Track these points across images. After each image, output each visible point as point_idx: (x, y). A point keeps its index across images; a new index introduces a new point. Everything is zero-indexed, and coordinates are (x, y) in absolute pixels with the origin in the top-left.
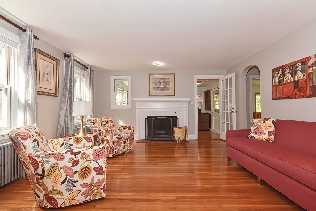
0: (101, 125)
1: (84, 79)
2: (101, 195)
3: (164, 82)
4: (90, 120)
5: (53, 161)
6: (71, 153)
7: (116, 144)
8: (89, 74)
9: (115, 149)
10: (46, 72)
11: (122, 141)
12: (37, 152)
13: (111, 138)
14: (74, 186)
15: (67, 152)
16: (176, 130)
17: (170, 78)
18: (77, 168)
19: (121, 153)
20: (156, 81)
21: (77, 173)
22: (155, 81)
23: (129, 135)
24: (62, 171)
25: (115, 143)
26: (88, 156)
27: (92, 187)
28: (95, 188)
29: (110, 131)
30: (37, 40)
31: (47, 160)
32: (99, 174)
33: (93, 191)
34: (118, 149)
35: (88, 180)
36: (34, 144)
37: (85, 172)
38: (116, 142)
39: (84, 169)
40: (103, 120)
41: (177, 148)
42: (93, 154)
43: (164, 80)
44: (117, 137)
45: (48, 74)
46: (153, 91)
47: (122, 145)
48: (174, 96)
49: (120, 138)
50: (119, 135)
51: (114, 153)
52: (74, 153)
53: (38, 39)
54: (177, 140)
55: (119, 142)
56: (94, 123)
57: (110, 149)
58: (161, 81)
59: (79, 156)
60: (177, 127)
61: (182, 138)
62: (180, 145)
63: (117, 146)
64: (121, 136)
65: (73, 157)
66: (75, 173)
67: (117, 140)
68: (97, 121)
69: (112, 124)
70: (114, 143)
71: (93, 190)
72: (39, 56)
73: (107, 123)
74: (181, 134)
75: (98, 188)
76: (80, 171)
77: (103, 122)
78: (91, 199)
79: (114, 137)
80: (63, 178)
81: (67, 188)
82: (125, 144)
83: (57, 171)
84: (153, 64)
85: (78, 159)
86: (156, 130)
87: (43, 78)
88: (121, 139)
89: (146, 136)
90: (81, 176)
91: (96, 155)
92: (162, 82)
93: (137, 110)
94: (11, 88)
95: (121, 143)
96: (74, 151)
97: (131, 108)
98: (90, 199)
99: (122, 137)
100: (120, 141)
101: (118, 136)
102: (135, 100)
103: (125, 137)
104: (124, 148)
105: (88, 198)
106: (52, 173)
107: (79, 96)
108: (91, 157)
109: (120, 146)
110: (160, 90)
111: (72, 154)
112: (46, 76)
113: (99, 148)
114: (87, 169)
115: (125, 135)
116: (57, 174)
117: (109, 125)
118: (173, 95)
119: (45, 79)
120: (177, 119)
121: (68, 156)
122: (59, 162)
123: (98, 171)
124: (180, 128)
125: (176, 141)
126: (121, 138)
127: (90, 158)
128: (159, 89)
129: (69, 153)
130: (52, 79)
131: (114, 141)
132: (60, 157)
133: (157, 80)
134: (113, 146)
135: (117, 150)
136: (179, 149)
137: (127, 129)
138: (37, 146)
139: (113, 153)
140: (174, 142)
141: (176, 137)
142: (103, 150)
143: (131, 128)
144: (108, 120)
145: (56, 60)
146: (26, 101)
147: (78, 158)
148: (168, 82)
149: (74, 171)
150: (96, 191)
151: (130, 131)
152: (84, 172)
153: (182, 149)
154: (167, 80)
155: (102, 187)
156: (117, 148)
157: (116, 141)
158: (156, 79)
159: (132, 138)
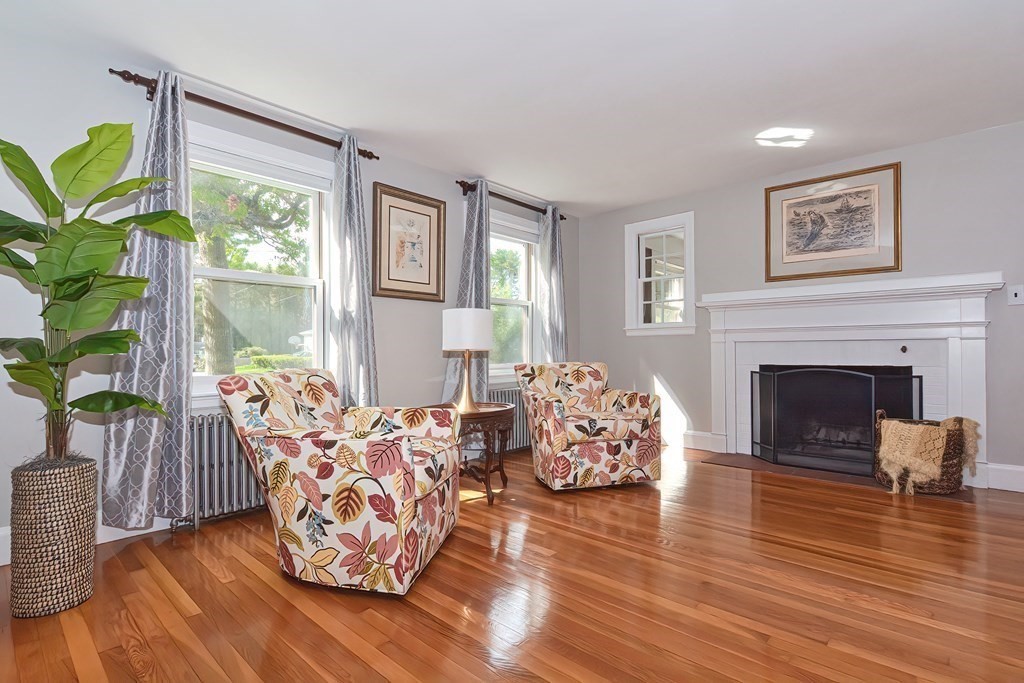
0: (556, 386)
1: (538, 247)
2: (388, 582)
3: (839, 211)
4: (523, 367)
5: (277, 454)
6: (313, 442)
7: (576, 448)
8: (550, 228)
9: (573, 466)
10: (408, 239)
11: (604, 445)
12: (256, 425)
13: (558, 426)
14: (324, 534)
15: (306, 436)
16: (891, 429)
17: (876, 187)
18: (328, 486)
19: (598, 483)
20: (797, 215)
21: (330, 499)
22: (793, 216)
23: (637, 427)
24: (297, 483)
25: (574, 444)
26: (354, 458)
27: (366, 551)
28: (374, 557)
29: (555, 404)
30: (374, 160)
31: (267, 448)
32: (382, 517)
33: (367, 563)
34: (585, 467)
35: (355, 527)
36: (250, 406)
37: (348, 503)
38: (580, 443)
39: (346, 494)
40: (565, 371)
41: (892, 517)
42: (369, 456)
43: (837, 205)
44: (580, 428)
45: (414, 244)
46: (786, 259)
47: (605, 456)
48: (896, 268)
49: (593, 431)
50: (592, 422)
51: (570, 479)
52: (321, 441)
53: (378, 158)
54: (894, 476)
55: (592, 445)
56: (534, 378)
57: (556, 463)
58: (819, 209)
59: (333, 452)
60: (916, 416)
61: (927, 470)
62: (910, 505)
63: (581, 455)
64: (600, 424)
65: (319, 452)
66: (325, 497)
67: (579, 435)
68: (546, 372)
69: (597, 385)
70: (570, 445)
71: (368, 560)
72: (387, 200)
73: (578, 380)
74: (919, 454)
75: (382, 557)
76: (337, 496)
77: (566, 375)
78: (365, 584)
79: (571, 427)
80: (300, 505)
81: (309, 533)
82: (618, 457)
83: (288, 484)
84: (763, 143)
85: (330, 461)
86: (814, 424)
87: (400, 254)
88: (595, 435)
89: (753, 442)
90: (338, 511)
91: (375, 458)
92: (830, 214)
93: (714, 338)
94: (324, 283)
95: (601, 450)
96: (323, 437)
97: (693, 332)
98: (361, 585)
99: (605, 429)
100: (594, 442)
101: (585, 423)
102: (708, 299)
103: (615, 429)
104: (614, 468)
105: (357, 580)
106: (278, 484)
107: (526, 300)
108: (363, 460)
109: (596, 459)
110: (817, 251)
111: (317, 444)
112: (408, 250)
113: (384, 440)
114: (353, 495)
115: (616, 425)
116: (288, 490)
117: (585, 385)
118: (892, 263)
119: (406, 257)
120: (915, 382)
121: (308, 448)
122: (290, 460)
123: (381, 510)
124: (931, 423)
125: (891, 482)
126: (599, 432)
127: (359, 465)
128: (811, 247)
129: (309, 440)
130: (425, 255)
131: (571, 440)
132: (290, 447)
133: (801, 211)
134: (567, 454)
135: (581, 471)
136: (906, 527)
137: (638, 404)
138: (259, 413)
139: (564, 478)
140: (880, 483)
141: (890, 463)
142: (393, 448)
143: (650, 402)
144: (586, 370)
145: (438, 205)
146: (345, 314)
147: (330, 458)
148: (858, 209)
149: (323, 491)
150: (375, 566)
151: (645, 411)
152: (345, 501)
153: (926, 529)
154: (855, 203)
155: (392, 560)
156: (582, 464)
157: (579, 439)
158: (799, 204)
159: (649, 437)
